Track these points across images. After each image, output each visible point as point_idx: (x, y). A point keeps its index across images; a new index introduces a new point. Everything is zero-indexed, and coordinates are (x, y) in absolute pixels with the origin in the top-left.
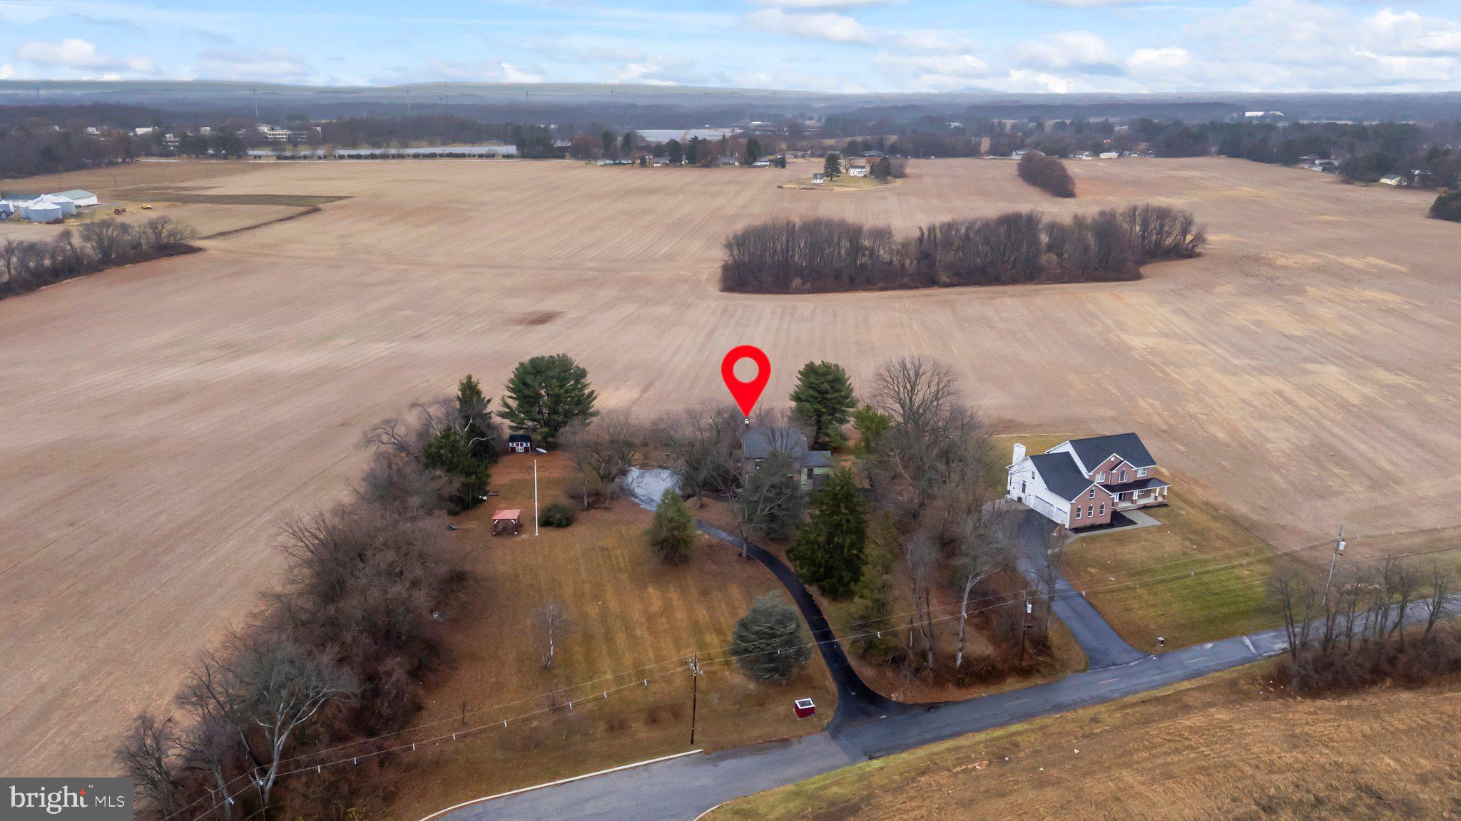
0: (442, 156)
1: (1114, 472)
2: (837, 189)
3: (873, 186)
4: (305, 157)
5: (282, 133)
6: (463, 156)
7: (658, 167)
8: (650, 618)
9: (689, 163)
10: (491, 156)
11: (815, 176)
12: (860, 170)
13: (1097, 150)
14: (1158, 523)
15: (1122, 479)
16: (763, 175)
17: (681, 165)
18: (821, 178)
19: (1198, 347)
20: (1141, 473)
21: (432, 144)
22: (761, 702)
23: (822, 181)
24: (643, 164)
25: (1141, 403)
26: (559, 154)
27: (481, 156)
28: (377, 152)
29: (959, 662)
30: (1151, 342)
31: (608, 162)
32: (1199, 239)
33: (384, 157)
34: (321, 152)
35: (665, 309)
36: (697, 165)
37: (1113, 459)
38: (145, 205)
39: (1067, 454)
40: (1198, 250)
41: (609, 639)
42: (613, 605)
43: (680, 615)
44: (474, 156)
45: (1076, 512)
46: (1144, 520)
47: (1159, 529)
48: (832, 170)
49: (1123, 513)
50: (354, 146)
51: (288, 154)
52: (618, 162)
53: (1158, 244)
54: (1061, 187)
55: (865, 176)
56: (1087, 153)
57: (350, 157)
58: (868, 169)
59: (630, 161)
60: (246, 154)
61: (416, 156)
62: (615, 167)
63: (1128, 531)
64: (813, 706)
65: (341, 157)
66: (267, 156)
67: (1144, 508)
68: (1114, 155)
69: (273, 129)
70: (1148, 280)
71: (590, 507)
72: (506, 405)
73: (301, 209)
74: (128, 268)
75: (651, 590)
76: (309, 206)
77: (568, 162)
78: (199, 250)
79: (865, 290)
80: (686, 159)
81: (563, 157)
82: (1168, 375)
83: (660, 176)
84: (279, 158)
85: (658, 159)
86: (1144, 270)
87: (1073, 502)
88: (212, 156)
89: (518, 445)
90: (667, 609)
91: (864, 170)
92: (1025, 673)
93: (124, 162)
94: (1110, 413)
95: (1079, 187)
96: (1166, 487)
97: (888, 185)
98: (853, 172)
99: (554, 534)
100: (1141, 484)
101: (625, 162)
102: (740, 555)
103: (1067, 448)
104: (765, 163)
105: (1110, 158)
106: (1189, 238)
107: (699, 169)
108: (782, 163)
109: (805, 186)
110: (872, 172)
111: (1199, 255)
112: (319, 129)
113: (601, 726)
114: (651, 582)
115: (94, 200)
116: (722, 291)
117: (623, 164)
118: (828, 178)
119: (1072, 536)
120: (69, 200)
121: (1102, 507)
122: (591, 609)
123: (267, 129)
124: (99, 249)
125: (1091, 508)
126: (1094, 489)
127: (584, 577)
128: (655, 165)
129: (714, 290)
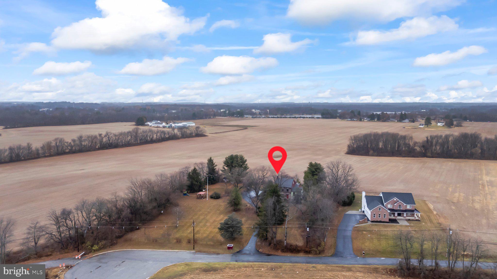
0: (298, 117)
1: (395, 204)
4: (259, 117)
5: (258, 111)
8: (214, 221)
10: (313, 118)
11: (420, 125)
12: (442, 124)
14: (409, 225)
15: (400, 208)
16: (403, 124)
17: (374, 121)
20: (409, 207)
21: (300, 115)
23: (423, 127)
24: (361, 120)
26: (335, 117)
27: (309, 118)
29: (285, 244)
31: (349, 119)
34: (263, 116)
36: (380, 121)
37: (395, 200)
38: (205, 126)
39: (381, 197)
42: (208, 217)
44: (307, 118)
45: (373, 215)
46: (403, 223)
47: (407, 226)
48: (428, 123)
49: (397, 220)
51: (255, 116)
52: (352, 119)
55: (443, 126)
57: (271, 117)
59: (356, 120)
61: (290, 117)
62: (352, 121)
63: (394, 225)
64: (232, 246)
67: (408, 220)
69: (256, 110)
72: (224, 168)
73: (243, 128)
74: (187, 139)
76: (245, 128)
77: (337, 120)
78: (207, 136)
80: (376, 119)
83: (365, 124)
84: (252, 117)
85: (366, 119)
87: (371, 211)
88: (236, 117)
89: (225, 180)
91: (443, 124)
92: (308, 252)
93: (213, 118)
98: (439, 124)
100: (408, 211)
102: (255, 212)
103: (381, 195)
104: (407, 121)
108: (413, 121)
109: (414, 128)
110: (445, 124)
112: (268, 110)
113: (175, 241)
114: (224, 214)
115: (194, 125)
116: (345, 154)
117: (354, 120)
118: (427, 126)
119: (369, 223)
120: (186, 124)
121: (385, 215)
122: (202, 217)
123: (254, 110)
124: (181, 134)
125: (380, 215)
126: (380, 207)
127: (208, 210)
128: (365, 121)
129: (343, 153)
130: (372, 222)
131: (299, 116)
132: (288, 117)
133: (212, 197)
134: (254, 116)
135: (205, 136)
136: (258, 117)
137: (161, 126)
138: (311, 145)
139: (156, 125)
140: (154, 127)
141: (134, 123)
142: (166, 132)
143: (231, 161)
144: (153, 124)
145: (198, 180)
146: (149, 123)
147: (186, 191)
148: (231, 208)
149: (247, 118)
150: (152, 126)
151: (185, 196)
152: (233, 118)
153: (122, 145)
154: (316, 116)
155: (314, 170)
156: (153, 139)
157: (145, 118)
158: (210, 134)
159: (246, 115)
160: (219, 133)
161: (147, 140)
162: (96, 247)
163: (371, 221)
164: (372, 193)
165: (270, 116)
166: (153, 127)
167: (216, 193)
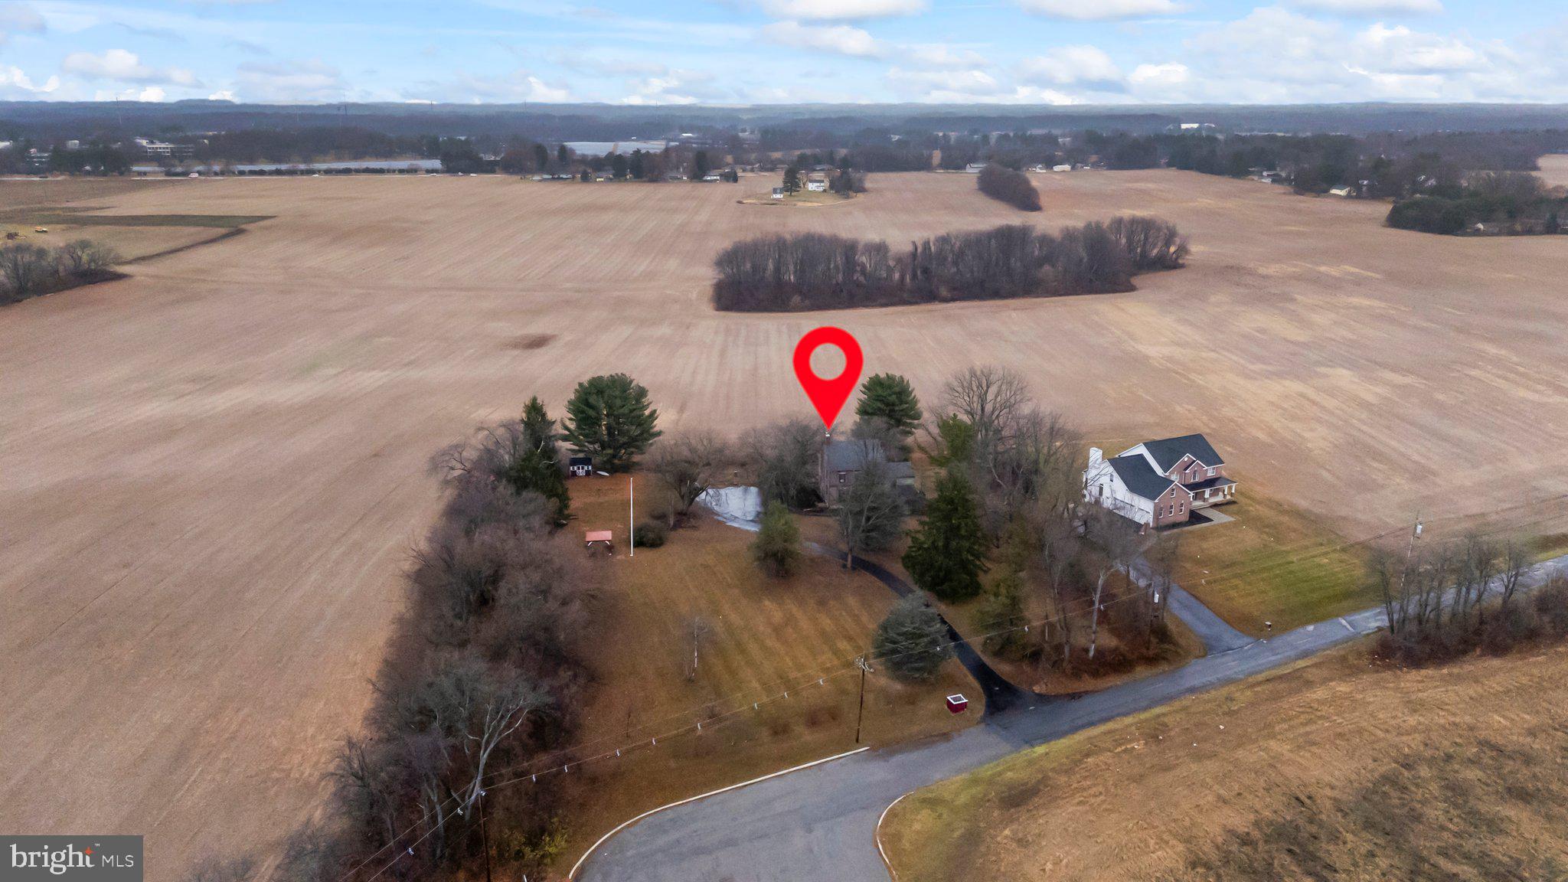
0: (358, 171)
1: (1187, 471)
2: (800, 204)
3: (833, 202)
5: (163, 147)
6: (381, 171)
7: (602, 181)
8: (777, 630)
9: (635, 178)
11: (775, 191)
12: (818, 184)
13: (1050, 163)
14: (1232, 519)
15: (1194, 478)
16: (716, 190)
17: (626, 179)
18: (781, 193)
19: (1213, 355)
20: (1211, 472)
22: (911, 701)
23: (782, 196)
24: (585, 178)
25: (1178, 408)
26: (488, 168)
27: (401, 171)
28: (284, 167)
29: (1091, 654)
30: (1166, 351)
31: (545, 176)
32: (1183, 250)
33: (292, 173)
34: (217, 168)
35: (665, 330)
36: (644, 179)
37: (1186, 459)
39: (1141, 456)
40: (1180, 261)
41: (743, 651)
42: (734, 618)
43: (804, 624)
44: (394, 171)
45: (1158, 512)
46: (1219, 518)
47: (1235, 524)
48: (792, 184)
49: (1198, 512)
50: (251, 162)
51: (179, 169)
52: (556, 176)
53: (1144, 254)
54: (1028, 201)
55: (825, 191)
56: (1040, 166)
58: (826, 184)
59: (570, 177)
60: (130, 171)
61: (328, 172)
62: (556, 182)
64: (965, 701)
65: (242, 173)
66: (154, 173)
67: (1215, 506)
68: (1067, 167)
69: (151, 142)
70: (1143, 291)
71: (678, 525)
72: (567, 427)
73: (222, 231)
75: (767, 603)
76: (233, 228)
77: (499, 177)
78: (124, 276)
79: (866, 306)
80: (631, 173)
81: (493, 172)
82: (1194, 381)
83: (602, 192)
84: (168, 174)
85: (599, 174)
86: (1136, 281)
87: (1156, 501)
88: (90, 173)
89: (579, 468)
90: (790, 620)
91: (822, 184)
92: (1152, 661)
94: (1151, 420)
95: (1043, 201)
96: (1234, 485)
97: (850, 200)
98: (812, 187)
99: (647, 555)
100: (1210, 483)
101: (565, 176)
102: (844, 566)
103: (1141, 450)
104: (715, 178)
105: (1064, 171)
106: (1172, 249)
107: (648, 184)
108: (733, 178)
109: (765, 201)
110: (832, 186)
111: (1182, 266)
112: (207, 142)
113: (763, 730)
116: (712, 309)
117: (562, 178)
118: (789, 193)
121: (1182, 505)
123: (144, 142)
124: (17, 279)
125: (1171, 507)
126: (1174, 488)
127: (696, 593)
128: (598, 180)
129: (704, 308)
130: (1157, 529)
133: (639, 544)
134: (173, 166)
159: (134, 164)
165: (247, 168)
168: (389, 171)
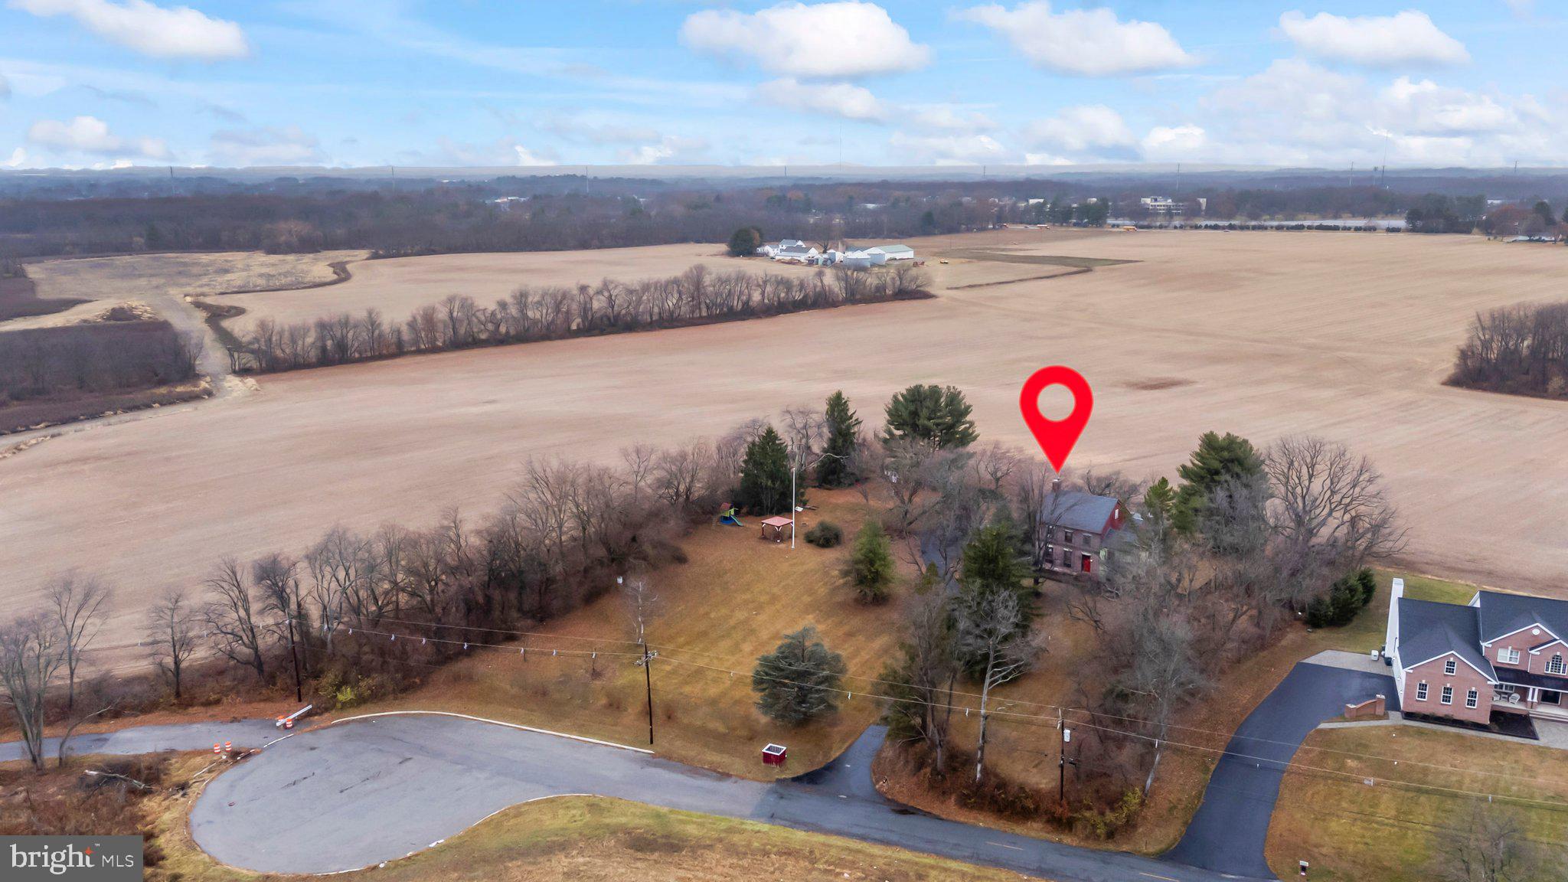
1: (1532, 652)
4: (1161, 227)
5: (1163, 204)
6: (1336, 228)
10: (1372, 229)
15: (1556, 669)
21: (1324, 218)
27: (1357, 229)
29: (979, 776)
34: (1177, 223)
37: (1539, 631)
38: (943, 260)
39: (1471, 609)
42: (762, 618)
44: (1350, 229)
45: (1417, 688)
46: (1557, 739)
49: (1535, 722)
52: (1536, 238)
57: (1207, 227)
59: (1554, 239)
60: (1106, 223)
61: (1279, 228)
62: (1531, 244)
63: (1512, 743)
69: (1156, 200)
72: (888, 432)
73: (1075, 269)
74: (862, 307)
76: (1084, 266)
77: (1472, 237)
78: (932, 296)
84: (1134, 227)
87: (1407, 669)
88: (1075, 225)
93: (993, 228)
99: (811, 551)
101: (1545, 239)
103: (1478, 604)
112: (1203, 201)
113: (604, 701)
114: (821, 611)
115: (910, 254)
116: (1444, 384)
117: (1543, 241)
119: (1395, 718)
120: (882, 252)
121: (1473, 694)
122: (740, 615)
123: (1148, 201)
124: (846, 289)
125: (1448, 690)
126: (1452, 660)
127: (775, 590)
129: (1434, 382)
130: (1409, 716)
131: (1317, 223)
132: (1272, 227)
133: (811, 540)
134: (1143, 220)
135: (927, 296)
136: (1156, 227)
137: (803, 258)
138: (1313, 340)
139: (787, 257)
140: (783, 262)
141: (723, 247)
142: (796, 282)
143: (912, 408)
144: (782, 250)
145: (779, 475)
146: (767, 248)
147: (731, 508)
148: (854, 593)
149: (1118, 230)
150: (777, 258)
151: (727, 527)
152: (1061, 230)
153: (652, 322)
154: (1384, 223)
155: (1216, 465)
156: (751, 303)
157: (759, 230)
158: (948, 289)
159: (1117, 217)
160: (980, 285)
161: (731, 308)
162: (347, 695)
163: (1402, 712)
164: (1470, 572)
165: (1203, 223)
166: (778, 260)
167: (824, 527)
168: (1347, 229)
